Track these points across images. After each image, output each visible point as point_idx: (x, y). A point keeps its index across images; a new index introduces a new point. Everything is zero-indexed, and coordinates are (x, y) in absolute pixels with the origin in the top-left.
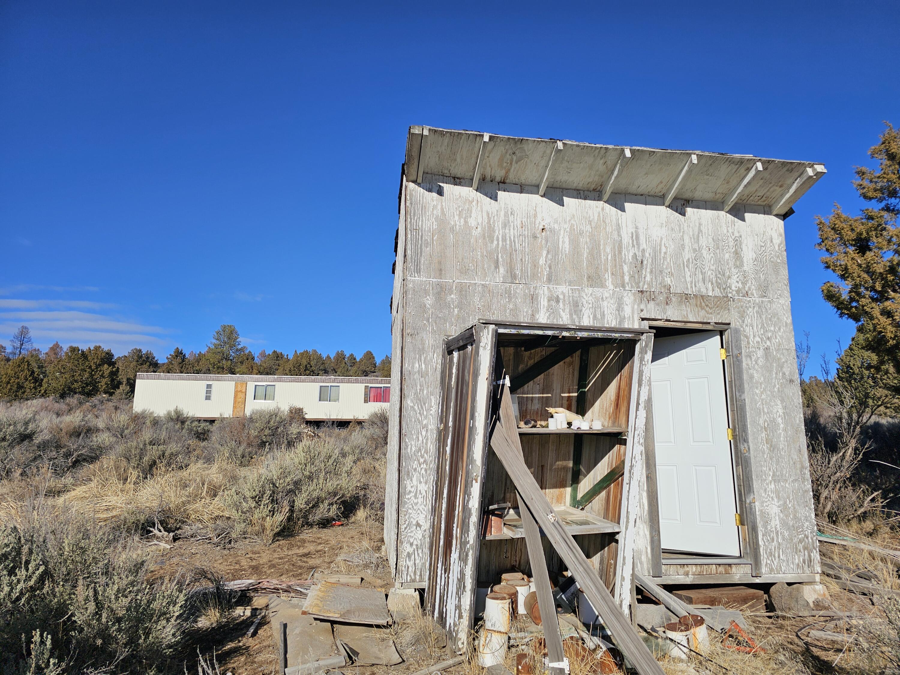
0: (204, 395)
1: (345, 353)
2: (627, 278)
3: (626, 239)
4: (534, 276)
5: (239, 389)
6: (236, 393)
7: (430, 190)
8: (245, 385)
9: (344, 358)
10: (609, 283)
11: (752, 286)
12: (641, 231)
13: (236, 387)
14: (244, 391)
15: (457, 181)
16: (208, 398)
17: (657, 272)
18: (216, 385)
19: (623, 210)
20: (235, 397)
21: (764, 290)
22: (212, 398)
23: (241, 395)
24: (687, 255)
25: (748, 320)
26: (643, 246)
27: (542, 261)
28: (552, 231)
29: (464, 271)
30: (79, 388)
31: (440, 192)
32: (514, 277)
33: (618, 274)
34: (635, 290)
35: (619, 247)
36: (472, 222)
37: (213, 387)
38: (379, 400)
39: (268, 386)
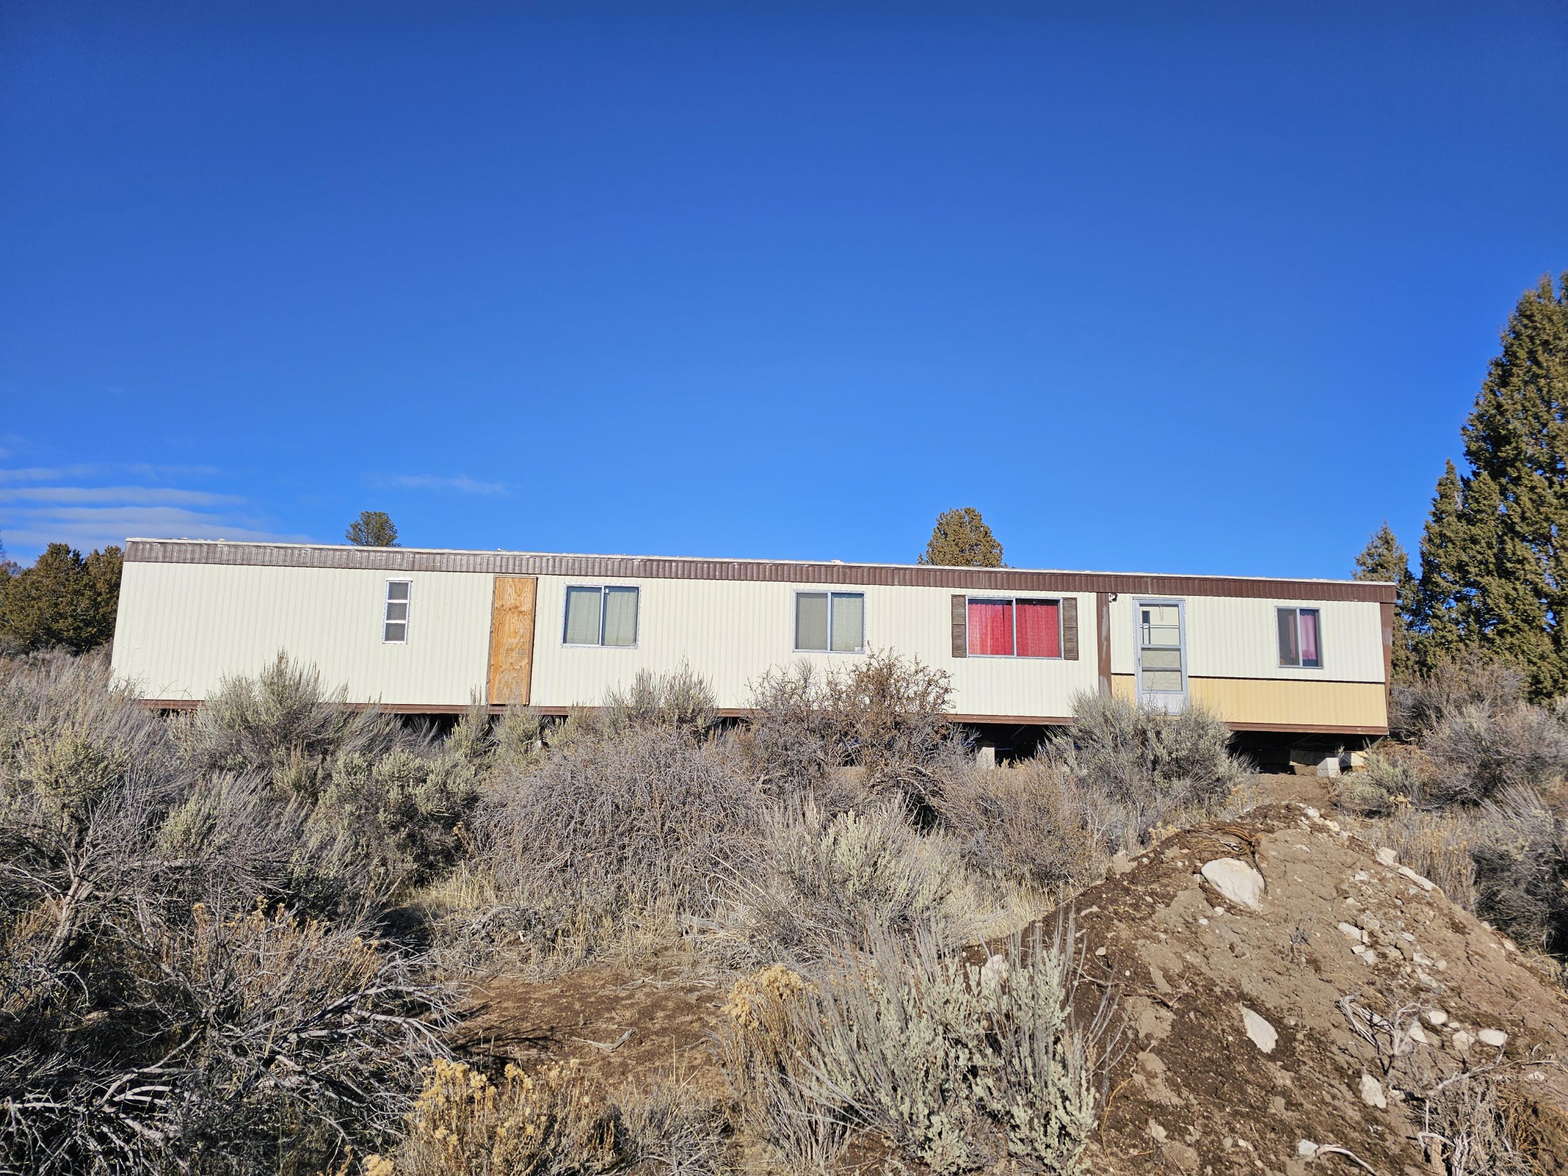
0: (380, 621)
5: (509, 601)
6: (498, 614)
8: (529, 588)
13: (497, 593)
14: (527, 607)
16: (394, 633)
18: (422, 584)
20: (496, 630)
22: (410, 633)
23: (515, 624)
30: (69, 631)
37: (413, 591)
38: (1002, 648)
39: (612, 588)
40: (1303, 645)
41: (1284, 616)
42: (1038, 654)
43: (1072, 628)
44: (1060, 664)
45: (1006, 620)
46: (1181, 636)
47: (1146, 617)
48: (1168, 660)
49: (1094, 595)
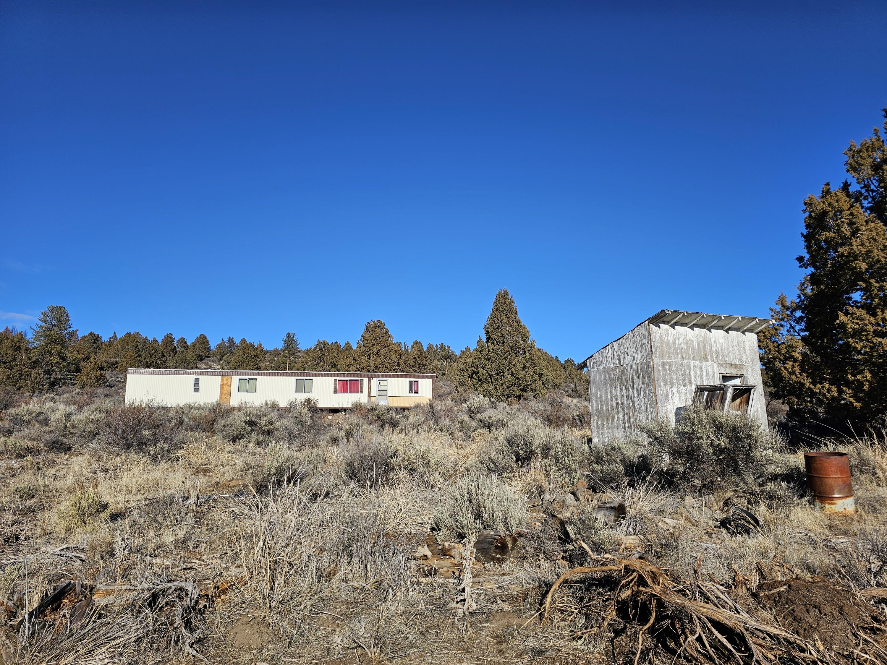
0: (192, 387)
1: (174, 336)
2: (714, 358)
3: (713, 344)
4: (689, 358)
5: (225, 382)
6: (222, 386)
7: (656, 326)
8: (230, 379)
9: (172, 342)
10: (710, 360)
11: (749, 360)
12: (717, 340)
13: (222, 380)
14: (229, 384)
15: (664, 323)
16: (196, 390)
17: (723, 356)
18: (203, 379)
19: (711, 332)
20: (222, 389)
21: (752, 361)
22: (200, 390)
23: (226, 387)
24: (730, 349)
25: (749, 373)
26: (718, 346)
27: (690, 352)
28: (692, 340)
29: (670, 357)
31: (659, 327)
32: (683, 358)
33: (712, 357)
34: (717, 363)
35: (711, 347)
36: (669, 338)
37: (200, 380)
38: (345, 391)
39: (250, 379)
40: (414, 389)
41: (411, 382)
42: (354, 392)
43: (362, 386)
44: (359, 394)
45: (347, 384)
46: (388, 388)
47: (380, 383)
48: (384, 393)
49: (367, 378)
